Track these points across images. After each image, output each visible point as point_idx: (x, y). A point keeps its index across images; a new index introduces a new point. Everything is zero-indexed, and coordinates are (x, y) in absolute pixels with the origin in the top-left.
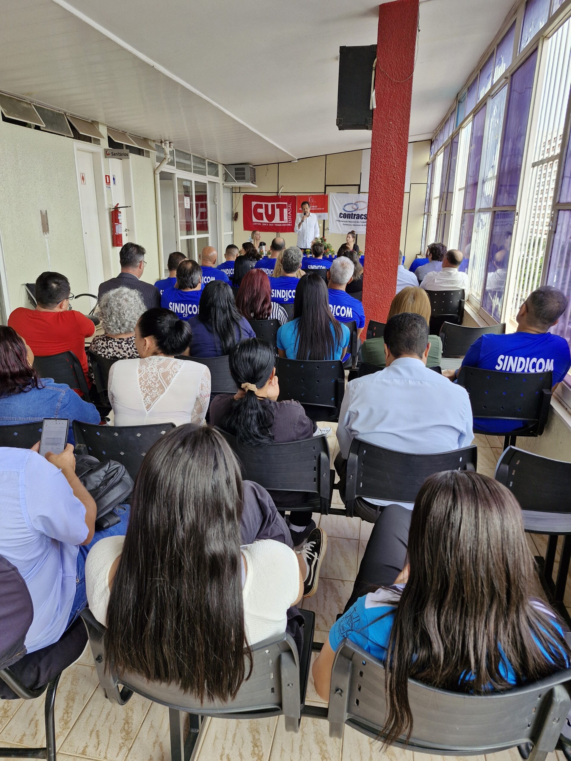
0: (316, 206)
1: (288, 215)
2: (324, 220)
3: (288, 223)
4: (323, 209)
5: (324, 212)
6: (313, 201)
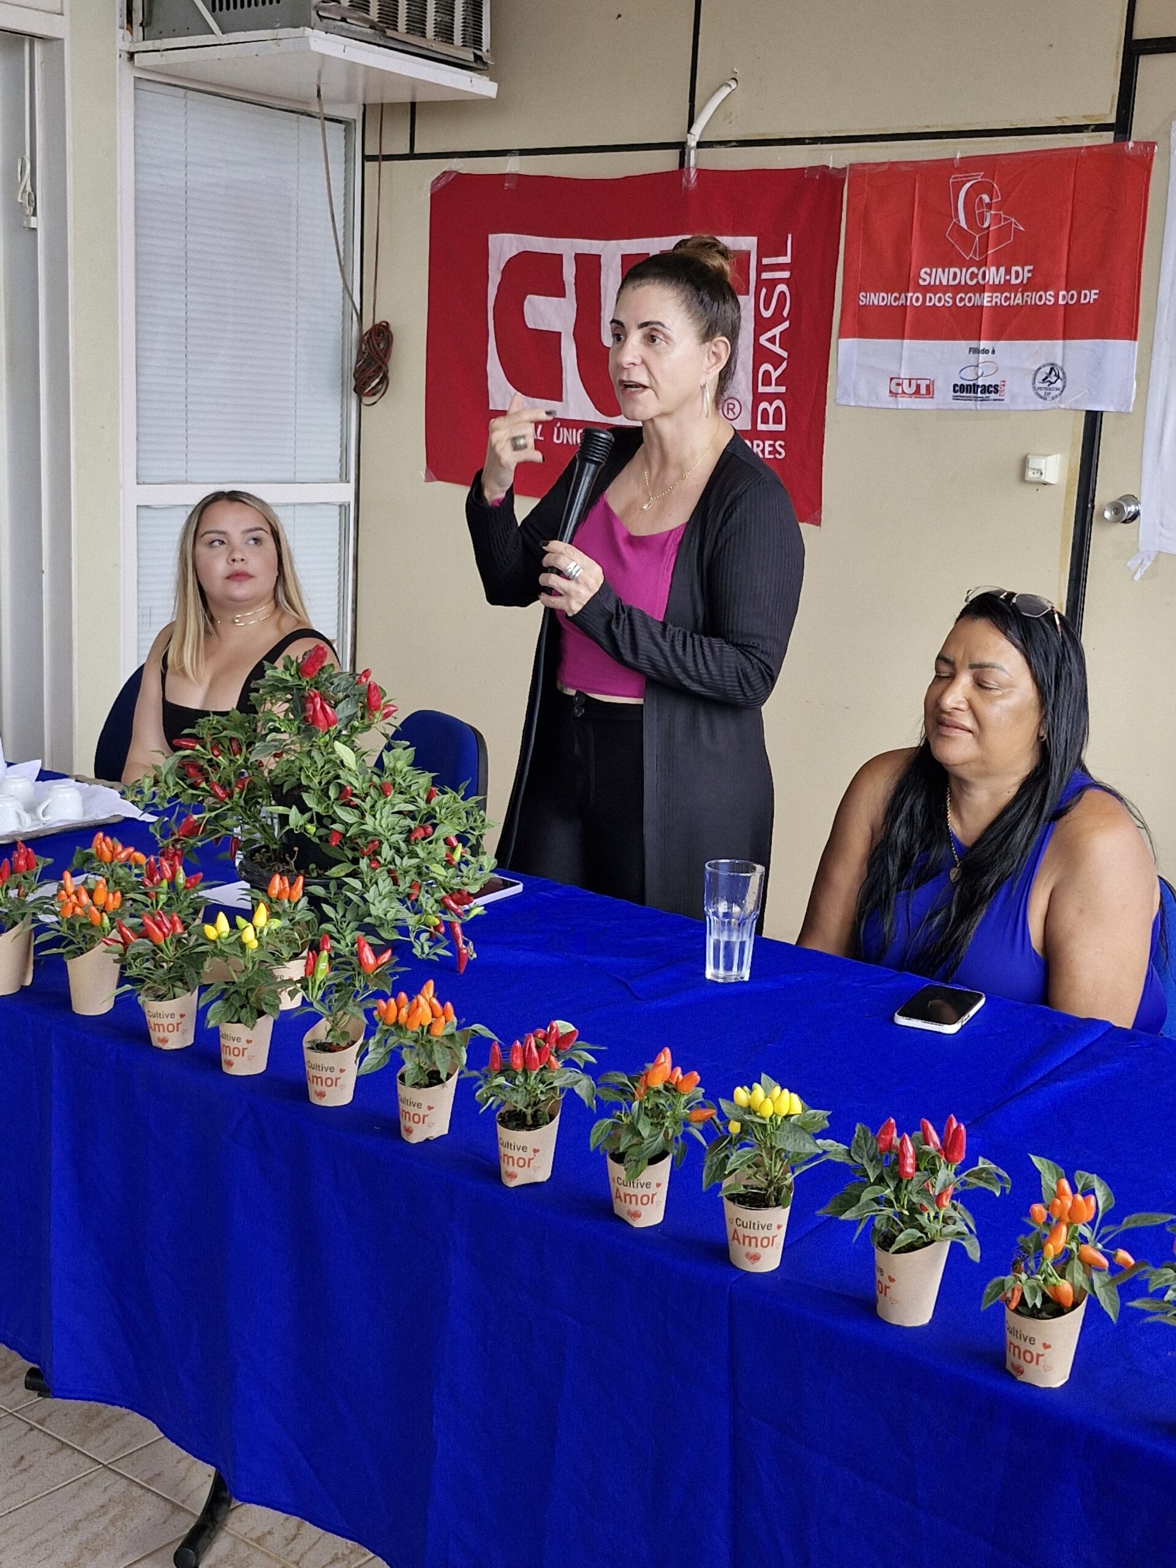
0: (1022, 273)
1: (761, 354)
2: (1088, 412)
3: (753, 434)
4: (1092, 296)
5: (1102, 332)
6: (996, 218)
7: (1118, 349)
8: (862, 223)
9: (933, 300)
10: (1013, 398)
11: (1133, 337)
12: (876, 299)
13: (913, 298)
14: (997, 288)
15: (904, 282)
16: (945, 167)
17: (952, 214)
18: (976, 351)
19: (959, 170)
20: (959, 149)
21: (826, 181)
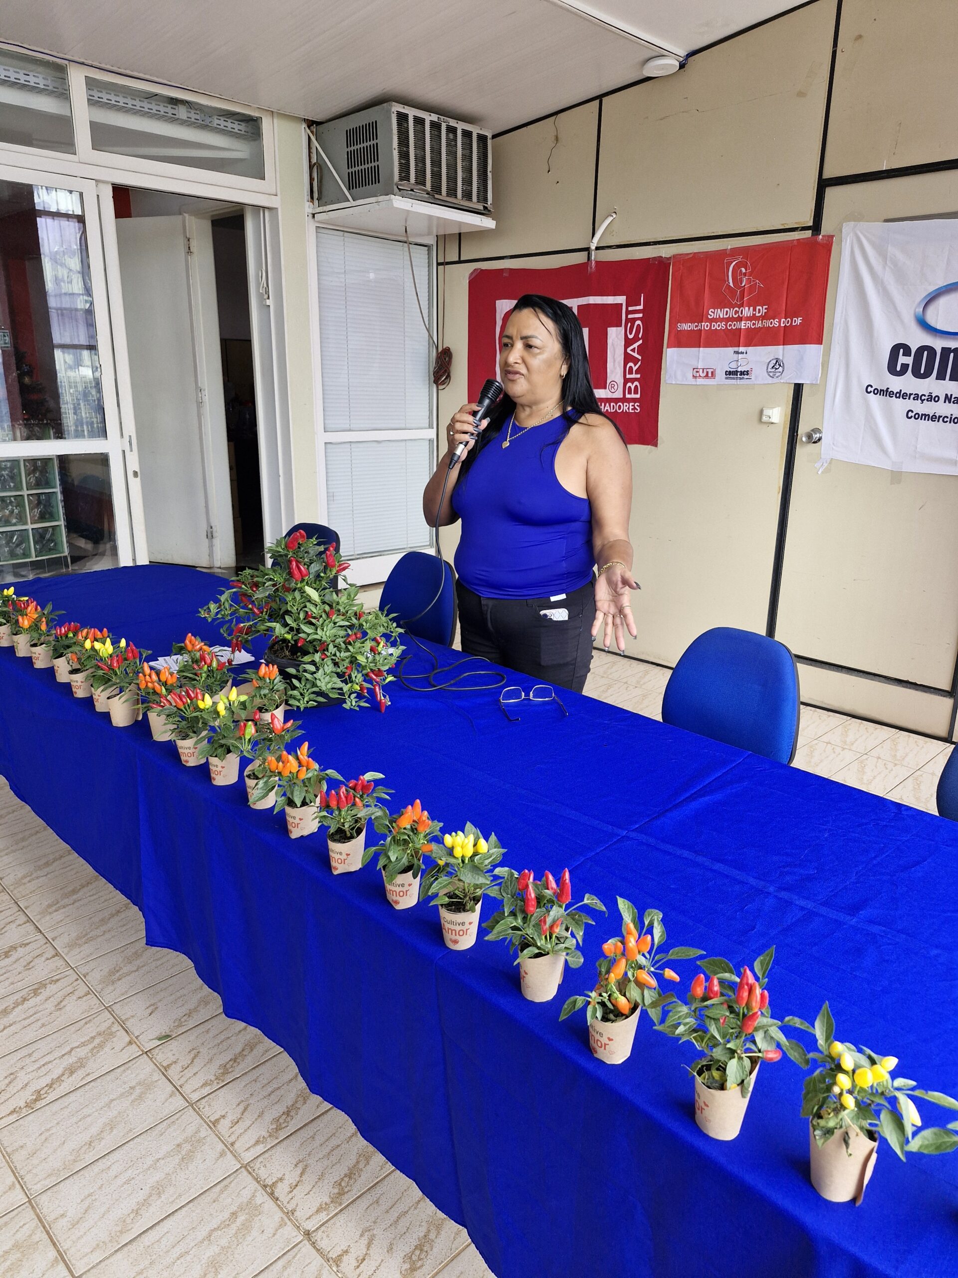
0: (762, 310)
1: (628, 358)
2: (796, 384)
3: (624, 400)
4: (798, 321)
5: (803, 340)
6: (749, 281)
7: (812, 350)
8: (680, 286)
9: (716, 326)
10: (756, 377)
11: (819, 341)
12: (686, 327)
13: (705, 326)
14: (749, 319)
15: (700, 317)
16: (724, 255)
17: (726, 279)
18: (737, 353)
19: (730, 255)
20: (730, 245)
21: (661, 265)
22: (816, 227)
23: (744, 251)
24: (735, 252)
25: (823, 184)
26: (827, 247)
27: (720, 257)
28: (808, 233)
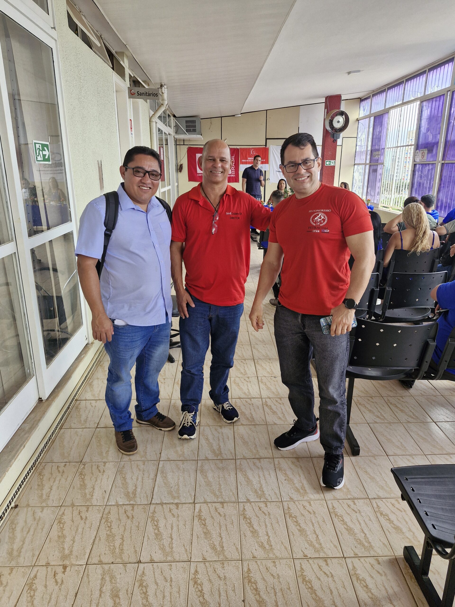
3: (232, 174)
4: (264, 160)
5: (265, 163)
6: (255, 153)
7: (267, 165)
8: (242, 154)
9: (249, 161)
11: (268, 164)
12: (244, 161)
13: (248, 161)
15: (247, 159)
16: (250, 148)
17: (250, 153)
20: (251, 147)
21: (238, 150)
22: (266, 145)
23: (254, 148)
24: (252, 148)
25: (266, 139)
26: (268, 149)
27: (249, 149)
28: (265, 146)
